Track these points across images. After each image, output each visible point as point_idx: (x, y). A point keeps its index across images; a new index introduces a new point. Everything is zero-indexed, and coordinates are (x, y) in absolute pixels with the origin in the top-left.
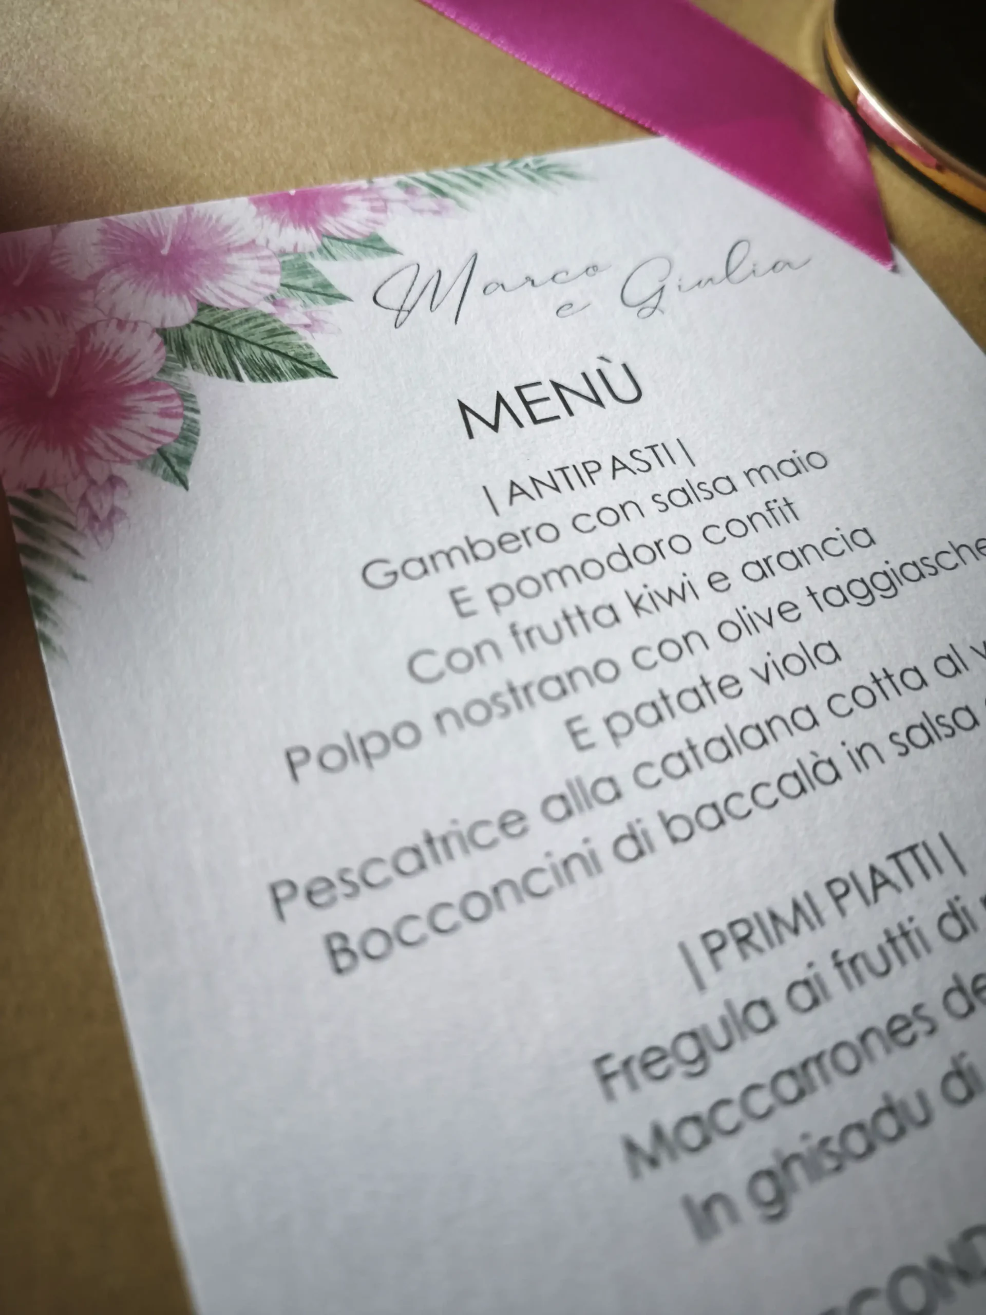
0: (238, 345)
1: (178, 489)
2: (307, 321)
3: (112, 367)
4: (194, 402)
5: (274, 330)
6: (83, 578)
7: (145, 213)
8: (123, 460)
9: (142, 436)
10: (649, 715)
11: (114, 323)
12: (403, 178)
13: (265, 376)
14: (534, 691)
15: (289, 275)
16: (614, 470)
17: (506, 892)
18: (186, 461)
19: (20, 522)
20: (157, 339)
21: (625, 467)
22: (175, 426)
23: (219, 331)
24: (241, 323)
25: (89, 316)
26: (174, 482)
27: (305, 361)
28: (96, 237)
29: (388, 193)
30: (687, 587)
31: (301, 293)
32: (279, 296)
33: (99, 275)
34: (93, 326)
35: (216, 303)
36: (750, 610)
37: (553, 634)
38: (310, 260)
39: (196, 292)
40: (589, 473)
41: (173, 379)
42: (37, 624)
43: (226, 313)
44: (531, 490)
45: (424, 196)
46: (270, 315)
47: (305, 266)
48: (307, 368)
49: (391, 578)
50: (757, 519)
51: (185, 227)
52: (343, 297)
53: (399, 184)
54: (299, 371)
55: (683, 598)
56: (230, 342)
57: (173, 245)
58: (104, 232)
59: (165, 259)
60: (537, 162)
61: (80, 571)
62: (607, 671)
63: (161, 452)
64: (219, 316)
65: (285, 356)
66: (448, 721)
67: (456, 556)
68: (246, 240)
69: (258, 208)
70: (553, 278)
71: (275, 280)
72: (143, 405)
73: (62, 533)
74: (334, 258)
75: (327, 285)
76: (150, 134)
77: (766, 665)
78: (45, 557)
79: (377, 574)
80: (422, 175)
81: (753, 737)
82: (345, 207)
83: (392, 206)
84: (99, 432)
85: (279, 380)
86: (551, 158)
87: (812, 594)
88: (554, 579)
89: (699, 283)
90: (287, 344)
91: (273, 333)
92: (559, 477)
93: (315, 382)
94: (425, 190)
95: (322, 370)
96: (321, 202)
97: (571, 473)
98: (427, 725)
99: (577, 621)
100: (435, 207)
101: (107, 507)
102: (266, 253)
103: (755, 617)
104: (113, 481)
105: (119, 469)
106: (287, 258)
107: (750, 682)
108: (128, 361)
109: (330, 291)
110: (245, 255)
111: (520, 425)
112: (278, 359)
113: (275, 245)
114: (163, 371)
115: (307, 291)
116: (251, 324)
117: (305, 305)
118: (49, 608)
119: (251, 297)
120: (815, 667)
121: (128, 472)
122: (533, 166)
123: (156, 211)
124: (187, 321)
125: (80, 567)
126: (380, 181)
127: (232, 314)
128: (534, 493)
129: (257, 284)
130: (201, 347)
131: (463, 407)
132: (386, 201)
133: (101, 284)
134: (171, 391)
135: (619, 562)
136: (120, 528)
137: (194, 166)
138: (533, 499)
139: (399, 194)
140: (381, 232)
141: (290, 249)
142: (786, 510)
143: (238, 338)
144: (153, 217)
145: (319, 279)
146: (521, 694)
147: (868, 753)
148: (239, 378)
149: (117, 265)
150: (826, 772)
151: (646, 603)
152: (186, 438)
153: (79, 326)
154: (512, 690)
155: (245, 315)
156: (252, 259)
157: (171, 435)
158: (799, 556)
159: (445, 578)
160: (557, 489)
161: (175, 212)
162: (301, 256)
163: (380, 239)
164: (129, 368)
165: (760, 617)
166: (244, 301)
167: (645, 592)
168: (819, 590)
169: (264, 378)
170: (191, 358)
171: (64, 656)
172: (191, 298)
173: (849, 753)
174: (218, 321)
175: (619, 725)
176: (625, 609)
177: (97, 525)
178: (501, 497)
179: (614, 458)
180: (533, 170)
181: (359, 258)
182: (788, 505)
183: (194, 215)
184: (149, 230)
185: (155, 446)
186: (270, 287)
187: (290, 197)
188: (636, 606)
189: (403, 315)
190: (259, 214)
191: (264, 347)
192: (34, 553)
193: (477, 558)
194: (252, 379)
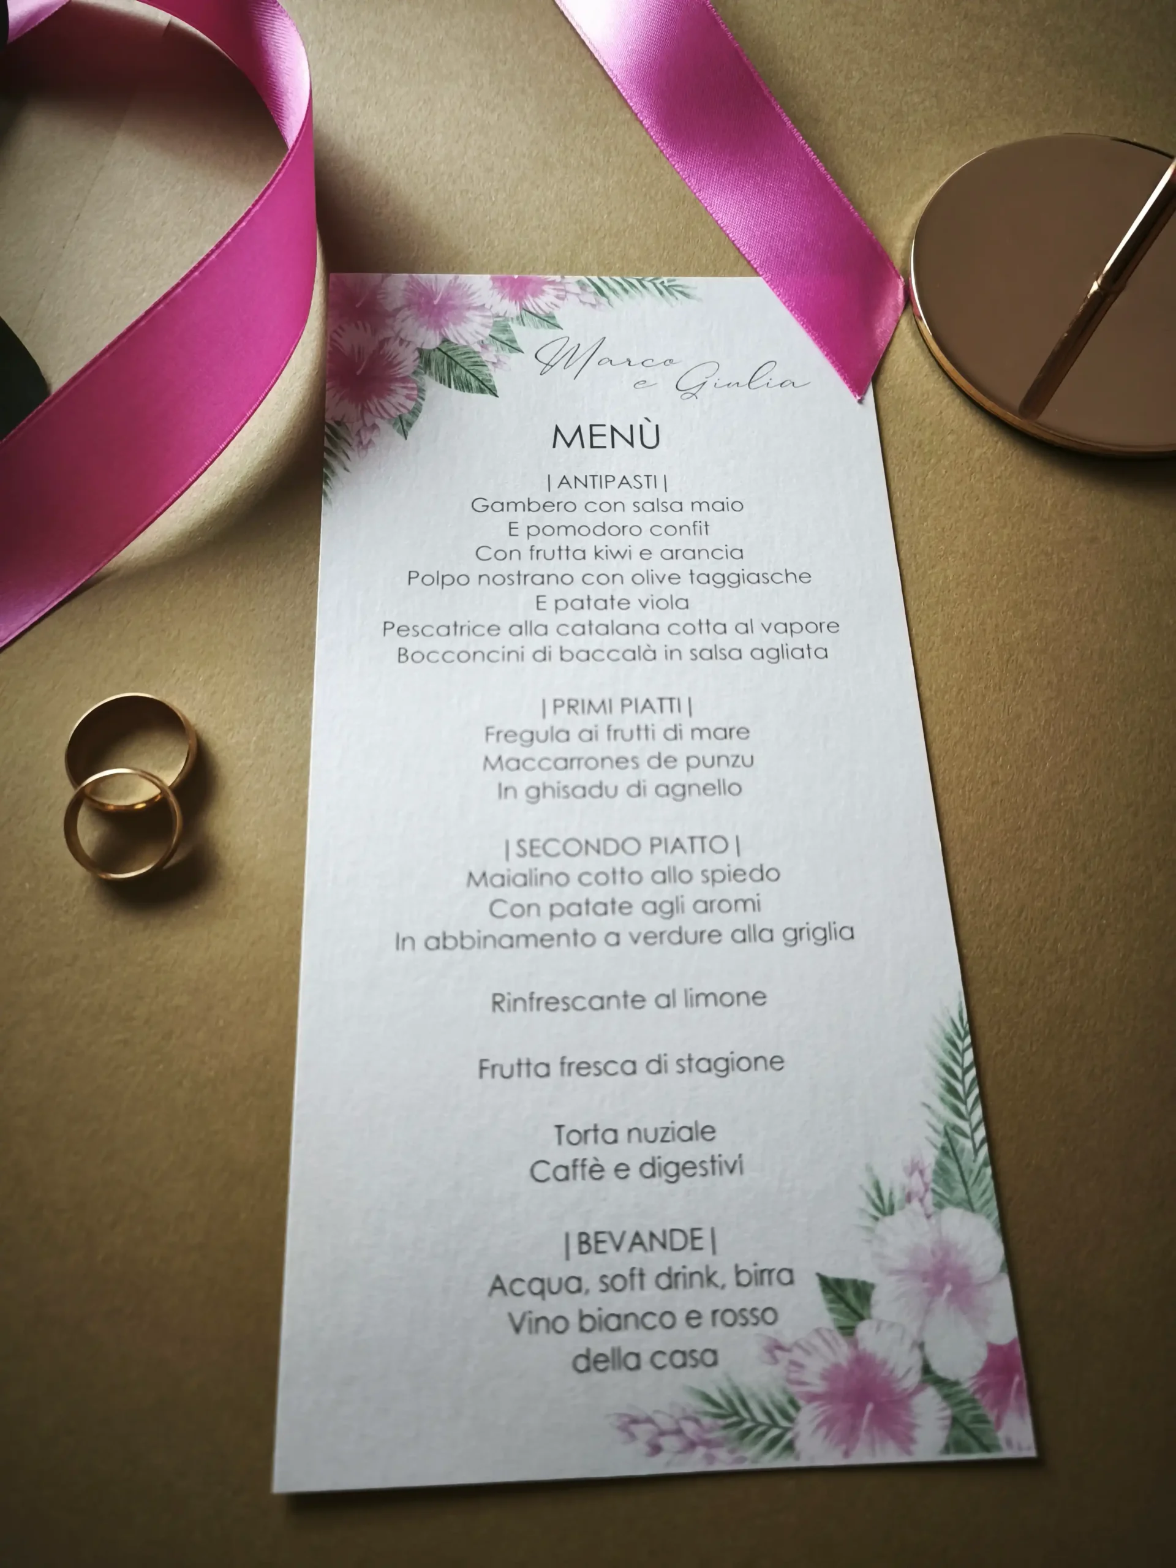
0: (456, 367)
1: (401, 438)
2: (496, 361)
3: (391, 365)
4: (424, 394)
5: (477, 362)
6: (348, 471)
7: (432, 276)
8: (382, 417)
9: (394, 406)
10: (578, 604)
11: (398, 341)
12: (583, 278)
13: (463, 387)
14: (528, 579)
15: (496, 331)
16: (621, 483)
17: (479, 655)
18: (410, 425)
19: (329, 437)
20: (417, 354)
21: (628, 483)
22: (411, 405)
23: (448, 356)
24: (461, 354)
25: (390, 333)
26: (401, 434)
27: (486, 383)
28: (403, 286)
29: (569, 288)
30: (628, 552)
31: (498, 343)
32: (486, 342)
33: (398, 310)
34: (387, 340)
35: (452, 339)
36: (654, 573)
37: (549, 555)
38: (510, 323)
39: (444, 331)
40: (607, 482)
41: (417, 379)
42: (324, 486)
43: (455, 347)
44: (572, 484)
45: (591, 293)
46: (479, 352)
47: (507, 326)
48: (486, 388)
49: (485, 508)
50: (685, 529)
51: (452, 287)
52: (520, 351)
53: (579, 282)
54: (481, 388)
55: (623, 557)
56: (452, 364)
57: (441, 298)
58: (408, 283)
59: (434, 306)
60: (669, 281)
61: (348, 467)
62: (567, 579)
63: (400, 417)
64: (452, 347)
65: (477, 378)
66: (484, 579)
67: (520, 506)
68: (479, 304)
69: (494, 283)
70: (642, 363)
71: (488, 332)
72: (400, 390)
73: (344, 446)
74: (524, 325)
75: (514, 341)
76: (452, 218)
77: (648, 600)
78: (335, 456)
79: (478, 505)
80: (595, 279)
81: (623, 629)
82: (543, 292)
83: (569, 296)
84: (375, 400)
85: (469, 392)
86: (680, 280)
87: (692, 574)
88: (563, 530)
89: (729, 385)
90: (480, 372)
91: (475, 364)
92: (590, 480)
93: (488, 397)
94: (593, 289)
95: (493, 392)
96: (530, 287)
97: (597, 479)
98: (474, 579)
99: (564, 553)
100: (594, 302)
101: (368, 440)
102: (489, 314)
103: (655, 577)
104: (375, 426)
105: (378, 421)
106: (498, 319)
107: (635, 604)
108: (399, 363)
109: (514, 345)
110: (477, 313)
111: (583, 446)
112: (472, 379)
113: (494, 311)
114: (415, 373)
115: (502, 342)
116: (467, 356)
117: (497, 351)
118: (330, 480)
119: (471, 339)
120: (672, 608)
121: (382, 424)
122: (666, 284)
123: (439, 275)
124: (434, 347)
125: (348, 464)
126: (569, 278)
127: (458, 348)
128: (573, 485)
129: (477, 333)
130: (437, 364)
131: (557, 429)
132: (567, 292)
133: (398, 316)
134: (414, 385)
135: (599, 531)
136: (370, 450)
137: (469, 246)
138: (571, 487)
139: (576, 289)
140: (556, 313)
141: (501, 314)
142: (704, 529)
143: (457, 363)
144: (436, 279)
145: (510, 336)
146: (522, 578)
147: (676, 654)
148: (450, 387)
149: (409, 305)
150: (650, 655)
151: (603, 554)
152: (414, 413)
153: (381, 338)
154: (519, 575)
155: (466, 350)
156: (480, 316)
157: (408, 410)
158: (696, 554)
159: (510, 515)
160: (586, 486)
161: (448, 277)
162: (507, 319)
163: (554, 317)
164: (398, 368)
165: (658, 577)
166: (467, 342)
167: (605, 548)
168: (696, 572)
169: (462, 389)
170: (430, 369)
171: (330, 503)
172: (441, 334)
173: (666, 651)
174: (450, 350)
175: (561, 604)
176: (590, 554)
177: (361, 447)
178: (555, 483)
179: (624, 477)
180: (665, 287)
181: (537, 327)
182: (706, 525)
183: (458, 282)
184: (431, 287)
185: (399, 413)
186: (482, 335)
187: (514, 279)
188: (596, 554)
189: (548, 367)
190: (493, 288)
191: (467, 371)
192: (330, 453)
193: (529, 510)
194: (456, 388)
